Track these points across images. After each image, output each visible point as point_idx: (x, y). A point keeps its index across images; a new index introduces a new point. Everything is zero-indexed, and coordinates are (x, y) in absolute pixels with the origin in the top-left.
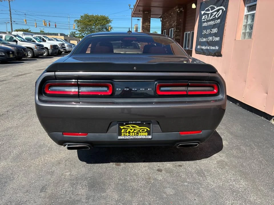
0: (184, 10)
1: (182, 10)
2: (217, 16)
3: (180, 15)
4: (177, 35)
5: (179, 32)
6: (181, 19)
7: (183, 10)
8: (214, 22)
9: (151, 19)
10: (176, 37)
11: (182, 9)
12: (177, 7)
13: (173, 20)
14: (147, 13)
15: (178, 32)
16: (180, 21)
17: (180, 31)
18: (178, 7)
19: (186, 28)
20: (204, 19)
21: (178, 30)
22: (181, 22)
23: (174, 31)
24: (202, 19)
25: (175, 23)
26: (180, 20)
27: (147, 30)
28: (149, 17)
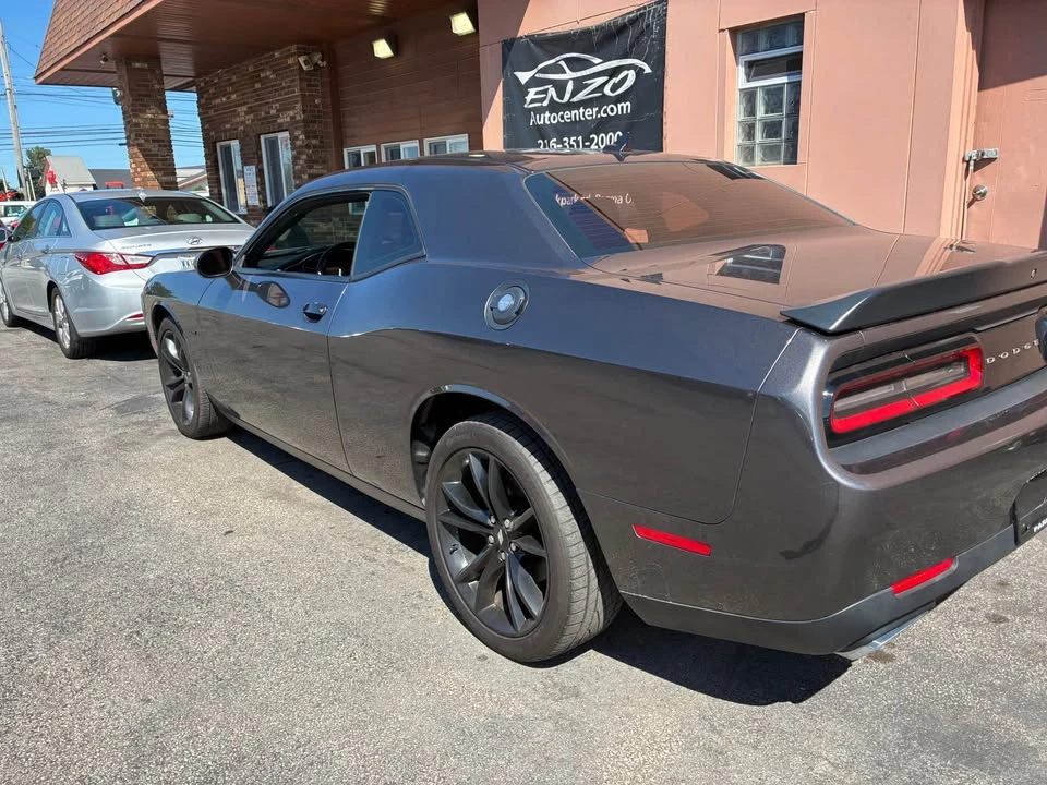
0: (325, 63)
1: (320, 62)
2: (613, 90)
3: (312, 83)
4: (316, 162)
5: (320, 147)
6: (318, 97)
7: (322, 60)
8: (595, 109)
9: (167, 93)
10: (311, 167)
11: (317, 57)
12: (293, 48)
13: (278, 101)
14: (142, 69)
15: (315, 147)
16: (317, 106)
17: (321, 142)
18: (298, 48)
19: (348, 131)
20: (533, 101)
21: (314, 142)
22: (321, 108)
23: (298, 143)
24: (529, 98)
25: (297, 112)
26: (317, 101)
27: (157, 141)
28: (157, 87)
